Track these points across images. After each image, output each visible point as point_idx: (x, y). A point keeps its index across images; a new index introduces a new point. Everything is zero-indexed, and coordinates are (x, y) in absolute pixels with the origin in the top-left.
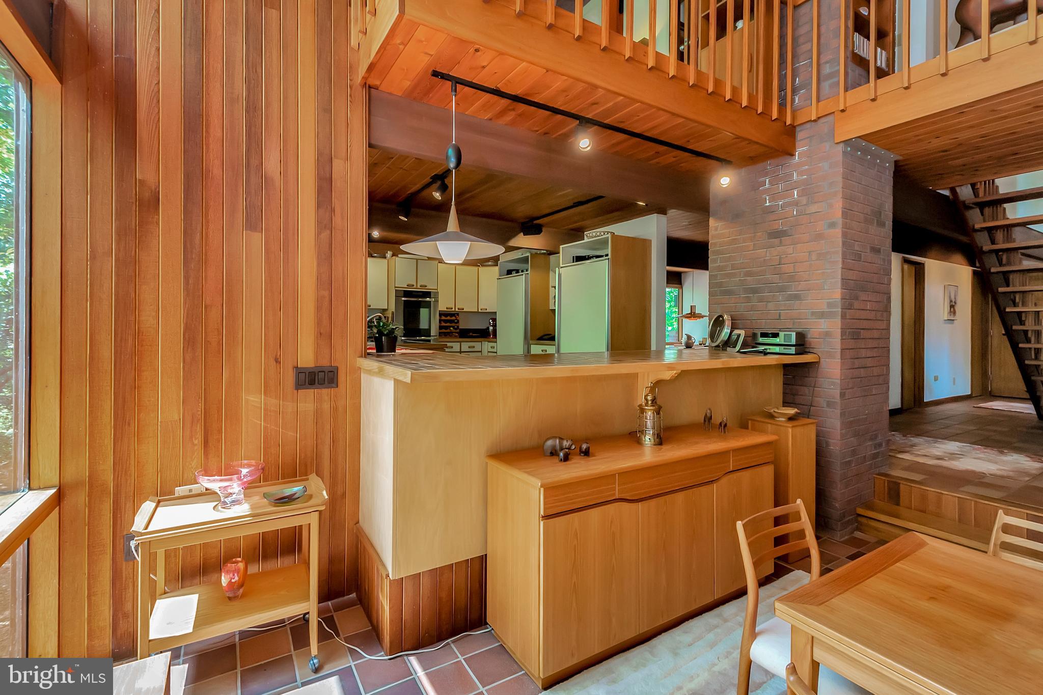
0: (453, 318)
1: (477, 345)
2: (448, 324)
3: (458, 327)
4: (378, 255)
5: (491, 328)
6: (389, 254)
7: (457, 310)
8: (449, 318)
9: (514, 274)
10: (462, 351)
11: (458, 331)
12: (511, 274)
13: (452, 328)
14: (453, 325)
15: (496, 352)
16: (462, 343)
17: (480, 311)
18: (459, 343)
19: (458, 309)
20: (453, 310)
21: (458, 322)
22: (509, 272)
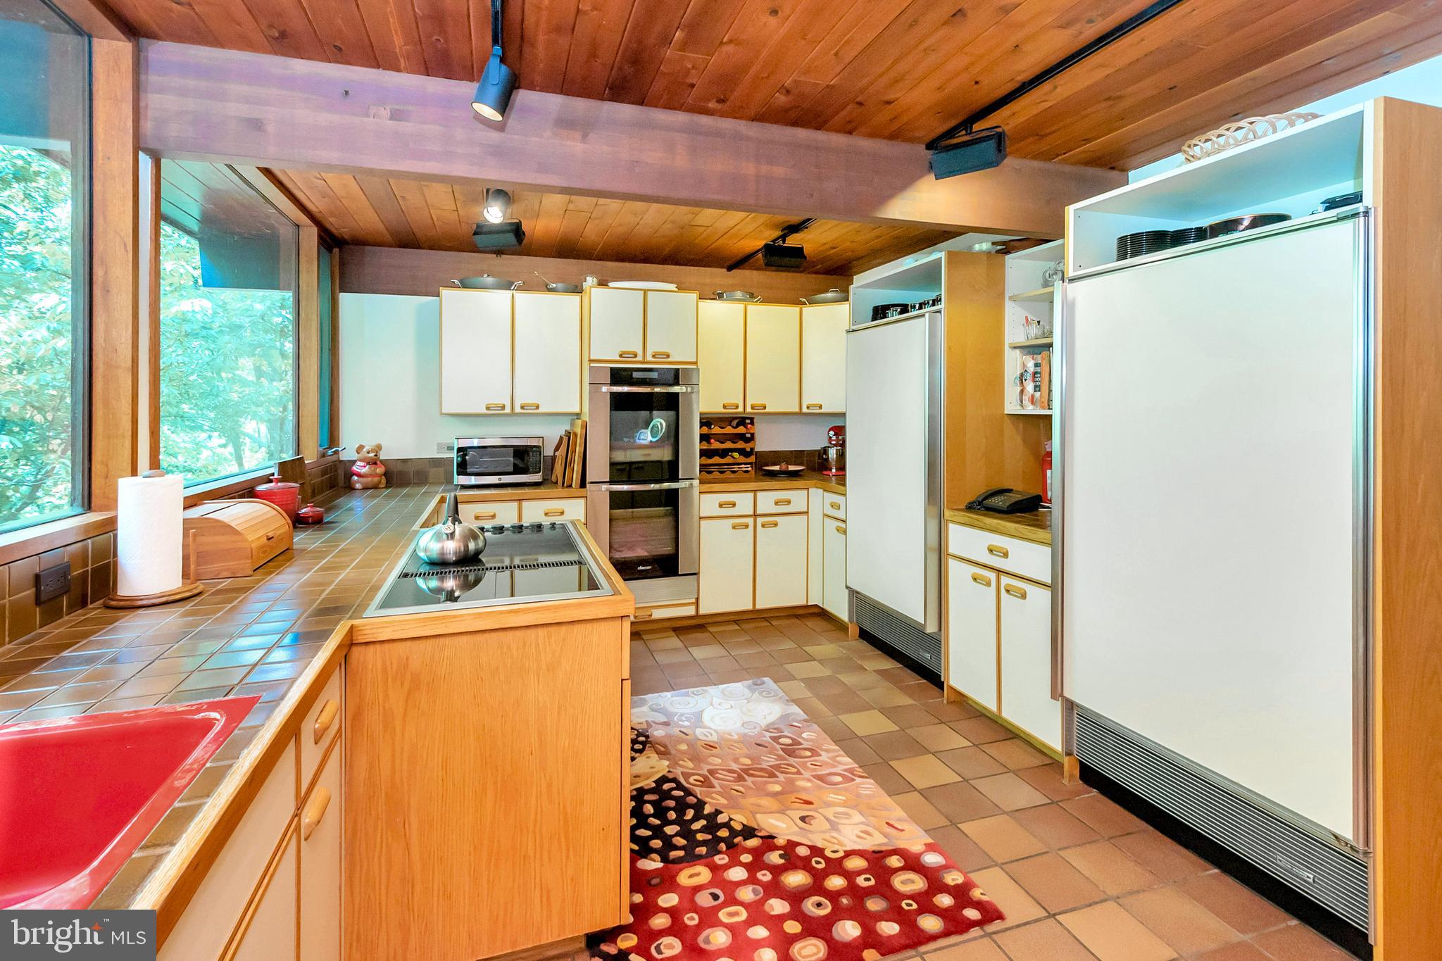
0: (741, 430)
1: (797, 497)
2: (728, 445)
3: (752, 449)
4: (560, 286)
5: (832, 453)
6: (590, 281)
7: (749, 410)
8: (729, 430)
9: (893, 316)
10: (759, 512)
11: (752, 459)
12: (885, 316)
13: (736, 455)
14: (740, 445)
15: (844, 521)
16: (759, 494)
17: (805, 410)
18: (751, 495)
19: (753, 408)
20: (740, 409)
21: (752, 438)
22: (880, 312)
